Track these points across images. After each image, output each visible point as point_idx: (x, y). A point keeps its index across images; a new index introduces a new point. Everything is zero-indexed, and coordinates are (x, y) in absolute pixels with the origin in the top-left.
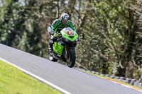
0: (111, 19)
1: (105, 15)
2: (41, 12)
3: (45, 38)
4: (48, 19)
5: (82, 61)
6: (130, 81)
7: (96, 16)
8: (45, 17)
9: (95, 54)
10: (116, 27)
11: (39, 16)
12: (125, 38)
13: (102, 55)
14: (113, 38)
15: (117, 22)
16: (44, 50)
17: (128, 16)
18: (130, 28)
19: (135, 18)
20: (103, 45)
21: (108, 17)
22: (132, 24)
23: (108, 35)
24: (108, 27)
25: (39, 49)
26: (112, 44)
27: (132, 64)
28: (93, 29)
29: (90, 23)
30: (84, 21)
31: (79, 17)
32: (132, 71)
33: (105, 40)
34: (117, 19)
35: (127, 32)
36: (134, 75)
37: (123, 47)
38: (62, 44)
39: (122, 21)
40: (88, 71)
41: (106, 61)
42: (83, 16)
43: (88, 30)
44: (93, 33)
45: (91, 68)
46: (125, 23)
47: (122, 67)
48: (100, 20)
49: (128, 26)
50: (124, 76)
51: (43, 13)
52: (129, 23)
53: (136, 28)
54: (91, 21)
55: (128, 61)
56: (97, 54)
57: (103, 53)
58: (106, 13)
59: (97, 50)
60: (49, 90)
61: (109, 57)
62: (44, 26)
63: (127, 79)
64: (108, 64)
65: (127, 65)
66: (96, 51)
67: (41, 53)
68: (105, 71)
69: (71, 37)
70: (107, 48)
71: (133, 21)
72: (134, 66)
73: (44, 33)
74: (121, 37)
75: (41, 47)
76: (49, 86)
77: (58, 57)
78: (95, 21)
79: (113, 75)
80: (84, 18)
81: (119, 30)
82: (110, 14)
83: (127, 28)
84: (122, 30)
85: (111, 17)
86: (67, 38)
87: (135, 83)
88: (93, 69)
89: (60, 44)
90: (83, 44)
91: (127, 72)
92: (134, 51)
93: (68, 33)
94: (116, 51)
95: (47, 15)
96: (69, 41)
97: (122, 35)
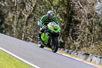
0: (54, 7)
1: (50, 4)
2: (4, 2)
3: (7, 20)
4: (9, 7)
5: (34, 37)
6: (68, 51)
7: (44, 4)
8: (7, 5)
10: (58, 12)
11: (3, 5)
12: (65, 21)
15: (59, 9)
16: (6, 29)
17: (67, 4)
18: (68, 13)
19: (72, 5)
21: (52, 5)
22: (69, 10)
25: (3, 29)
27: (70, 39)
28: (41, 14)
29: (39, 10)
30: (35, 8)
31: (32, 5)
32: (69, 45)
34: (58, 7)
35: (66, 16)
36: (71, 47)
37: (63, 27)
39: (62, 8)
42: (34, 4)
43: (38, 15)
44: (41, 17)
46: (64, 9)
47: (62, 41)
48: (46, 7)
49: (67, 11)
50: (64, 48)
51: (5, 3)
52: (67, 9)
53: (73, 13)
54: (40, 8)
55: (67, 37)
58: (50, 2)
60: (10, 58)
62: (6, 12)
63: (66, 50)
65: (66, 40)
67: (4, 31)
69: (56, 29)
71: (70, 8)
72: (71, 40)
73: (7, 17)
74: (61, 19)
75: (4, 27)
76: (10, 55)
77: (45, 44)
78: (43, 8)
80: (35, 6)
81: (60, 15)
82: (54, 3)
83: (66, 13)
84: (63, 15)
85: (54, 5)
86: (52, 30)
87: (72, 53)
89: (47, 34)
90: (34, 25)
91: (66, 45)
92: (71, 30)
93: (53, 26)
95: (9, 4)
96: (54, 32)
97: (62, 18)
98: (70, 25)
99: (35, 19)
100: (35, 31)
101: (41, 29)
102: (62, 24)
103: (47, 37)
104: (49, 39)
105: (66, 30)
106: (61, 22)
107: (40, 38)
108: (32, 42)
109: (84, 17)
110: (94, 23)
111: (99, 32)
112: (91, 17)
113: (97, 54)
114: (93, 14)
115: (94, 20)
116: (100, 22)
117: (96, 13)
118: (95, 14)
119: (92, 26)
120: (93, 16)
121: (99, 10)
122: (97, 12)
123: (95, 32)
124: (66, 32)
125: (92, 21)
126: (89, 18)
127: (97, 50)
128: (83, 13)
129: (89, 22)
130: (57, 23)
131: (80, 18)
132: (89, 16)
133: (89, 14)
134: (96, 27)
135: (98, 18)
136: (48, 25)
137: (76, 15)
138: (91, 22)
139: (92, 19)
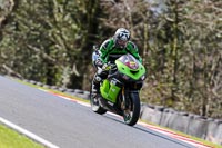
5: (15, 66)
9: (35, 53)
10: (69, 11)
12: (82, 29)
13: (45, 55)
14: (64, 29)
15: (69, 3)
18: (90, 12)
20: (48, 39)
22: (92, 6)
23: (55, 23)
24: (56, 11)
26: (62, 38)
28: (31, 14)
33: (50, 31)
35: (84, 18)
37: (78, 42)
38: (117, 85)
39: (76, 1)
40: (25, 81)
41: (53, 65)
43: (24, 16)
44: (31, 22)
45: (29, 75)
46: (81, 5)
47: (77, 74)
49: (87, 9)
50: (80, 88)
52: (87, 4)
53: (100, 12)
54: (29, 2)
55: (87, 64)
56: (38, 54)
57: (48, 53)
59: (38, 47)
61: (57, 59)
63: (87, 93)
64: (56, 69)
66: (36, 49)
68: (51, 80)
70: (54, 43)
74: (75, 26)
79: (64, 87)
81: (73, 16)
83: (85, 12)
84: (78, 16)
88: (33, 77)
89: (113, 83)
90: (16, 38)
93: (128, 64)
94: (68, 49)
96: (130, 78)
97: (76, 23)
98: (94, 39)
99: (17, 25)
100: (18, 52)
101: (100, 70)
102: (77, 37)
103: (114, 90)
104: (120, 95)
105: (85, 49)
106: (75, 31)
107: (98, 92)
108: (13, 75)
109: (123, 20)
110: (146, 34)
111: (158, 53)
112: (141, 20)
113: (153, 102)
114: (144, 13)
115: (147, 27)
116: (159, 32)
117: (152, 13)
118: (148, 14)
119: (142, 41)
120: (145, 18)
121: (157, 6)
122: (153, 9)
123: (149, 53)
124: (86, 53)
125: (142, 30)
126: (135, 23)
127: (154, 92)
128: (122, 11)
129: (135, 31)
130: (137, 58)
131: (116, 23)
132: (136, 19)
133: (135, 15)
134: (151, 43)
135: (156, 23)
136: (117, 62)
137: (107, 16)
138: (139, 32)
139: (141, 24)
